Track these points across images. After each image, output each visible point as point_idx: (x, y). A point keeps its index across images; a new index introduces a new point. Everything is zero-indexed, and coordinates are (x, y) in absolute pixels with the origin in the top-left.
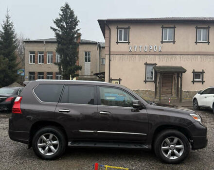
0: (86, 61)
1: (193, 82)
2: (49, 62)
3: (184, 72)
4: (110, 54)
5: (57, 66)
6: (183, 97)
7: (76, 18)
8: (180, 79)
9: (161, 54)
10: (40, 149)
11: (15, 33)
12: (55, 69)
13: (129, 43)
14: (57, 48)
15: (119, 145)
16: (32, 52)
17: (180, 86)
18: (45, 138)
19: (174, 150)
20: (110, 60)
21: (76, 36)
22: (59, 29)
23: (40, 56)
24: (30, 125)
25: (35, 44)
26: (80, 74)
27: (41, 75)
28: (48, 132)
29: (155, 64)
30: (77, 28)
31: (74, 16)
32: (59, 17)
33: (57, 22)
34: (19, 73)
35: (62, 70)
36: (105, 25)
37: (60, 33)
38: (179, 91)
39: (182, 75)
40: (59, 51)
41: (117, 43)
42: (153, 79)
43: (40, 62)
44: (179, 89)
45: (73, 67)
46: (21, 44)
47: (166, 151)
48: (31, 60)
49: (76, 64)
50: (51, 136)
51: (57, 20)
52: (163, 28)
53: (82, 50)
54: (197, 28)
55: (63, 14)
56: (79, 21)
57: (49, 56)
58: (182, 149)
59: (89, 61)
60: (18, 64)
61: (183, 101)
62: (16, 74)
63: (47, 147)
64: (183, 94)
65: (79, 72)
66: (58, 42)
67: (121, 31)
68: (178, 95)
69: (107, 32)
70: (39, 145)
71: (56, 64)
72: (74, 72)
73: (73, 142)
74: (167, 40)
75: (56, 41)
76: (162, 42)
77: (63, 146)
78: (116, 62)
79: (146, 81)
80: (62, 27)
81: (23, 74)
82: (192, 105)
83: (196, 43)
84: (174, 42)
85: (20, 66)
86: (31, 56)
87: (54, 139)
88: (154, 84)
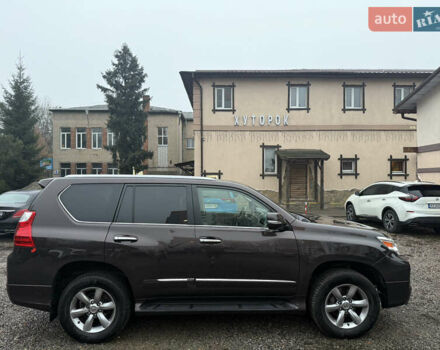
0: (160, 143)
1: (341, 175)
2: (95, 146)
3: (327, 159)
4: (202, 130)
5: (109, 152)
6: (325, 200)
7: (142, 69)
8: (319, 170)
9: (287, 129)
10: (76, 321)
11: (34, 96)
12: (106, 157)
13: (234, 111)
14: (110, 122)
15: (240, 306)
16: (64, 129)
17: (319, 183)
18: (85, 297)
19: (350, 311)
20: (202, 140)
21: (141, 100)
22: (112, 88)
23: (79, 136)
24: (53, 271)
25: (71, 115)
26: (150, 166)
27: (81, 167)
28: (91, 284)
29: (278, 146)
30: (144, 86)
31: (137, 66)
32: (112, 69)
33: (109, 77)
34: (42, 164)
35: (119, 158)
36: (192, 81)
37: (115, 95)
38: (318, 191)
39: (322, 164)
40: (112, 126)
41: (214, 111)
42: (276, 172)
43: (79, 146)
44: (319, 189)
45: (137, 154)
46: (46, 116)
47: (335, 314)
48: (63, 143)
49: (142, 148)
50: (99, 292)
51: (109, 73)
52: (289, 85)
53: (152, 124)
54: (344, 86)
55: (120, 64)
56: (146, 75)
57: (95, 136)
58: (366, 307)
59: (165, 143)
60: (40, 150)
61: (325, 207)
62: (36, 167)
63: (91, 316)
64: (325, 195)
65: (149, 162)
66: (111, 111)
67: (220, 92)
68: (316, 198)
69: (196, 92)
70: (73, 311)
71: (106, 148)
72: (139, 162)
73: (145, 304)
74: (297, 107)
75: (107, 109)
76: (289, 110)
77: (124, 312)
78: (212, 143)
79: (263, 176)
80: (117, 86)
81: (49, 168)
82: (344, 213)
83: (344, 110)
84: (308, 109)
85: (44, 152)
86: (63, 136)
87: (105, 299)
88: (276, 180)
